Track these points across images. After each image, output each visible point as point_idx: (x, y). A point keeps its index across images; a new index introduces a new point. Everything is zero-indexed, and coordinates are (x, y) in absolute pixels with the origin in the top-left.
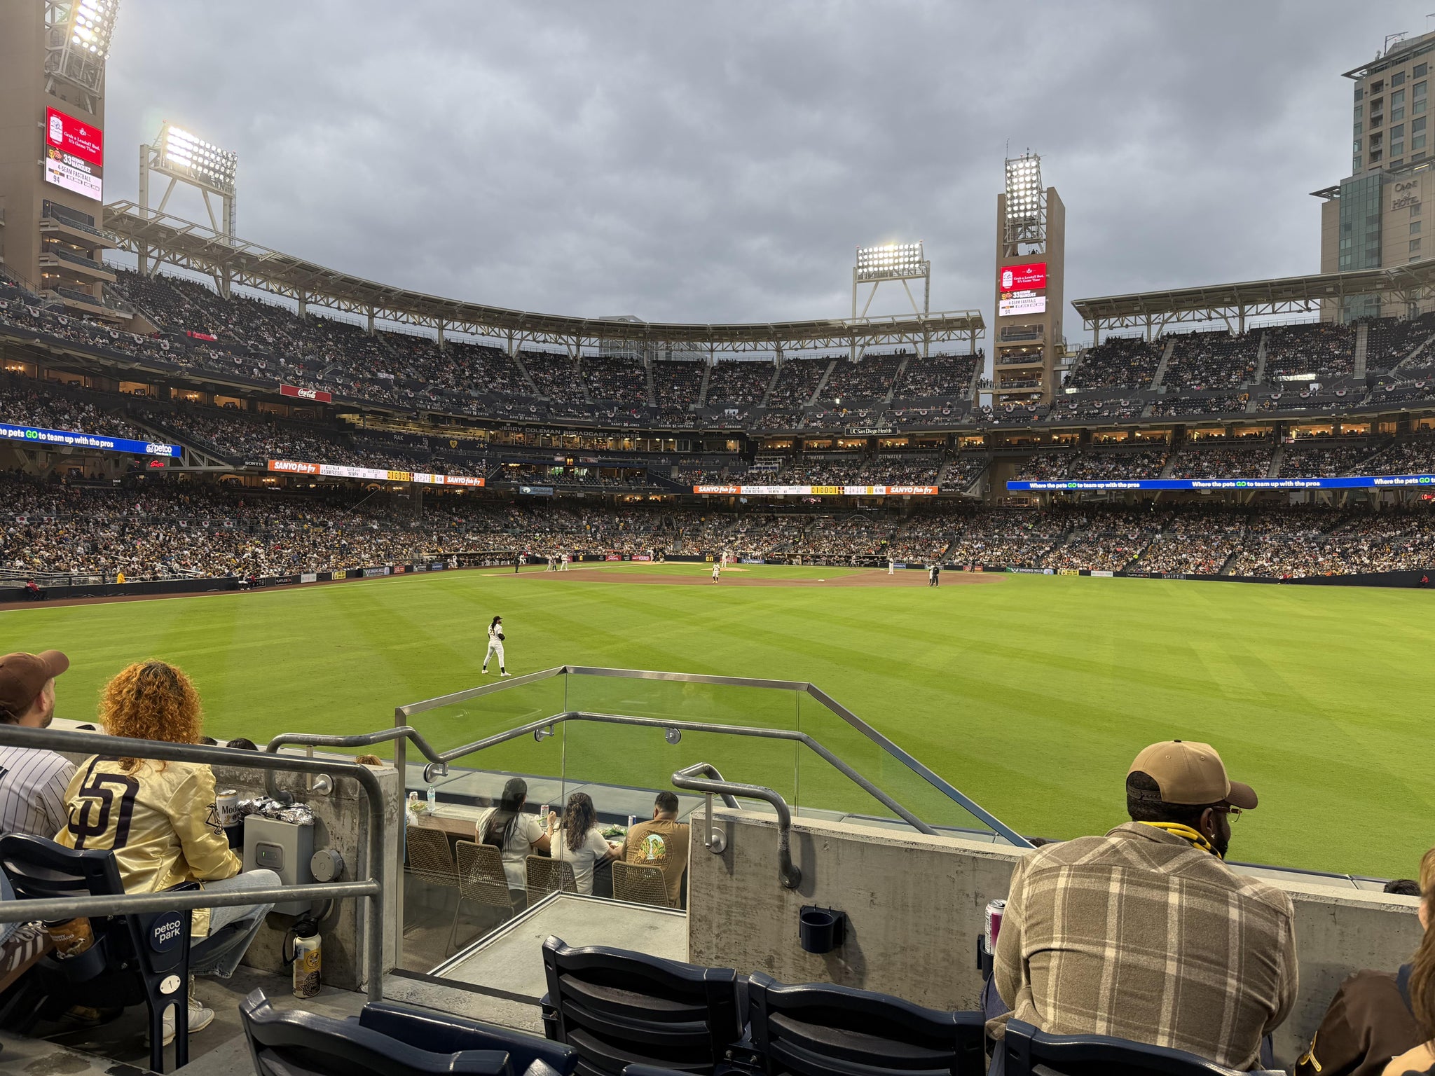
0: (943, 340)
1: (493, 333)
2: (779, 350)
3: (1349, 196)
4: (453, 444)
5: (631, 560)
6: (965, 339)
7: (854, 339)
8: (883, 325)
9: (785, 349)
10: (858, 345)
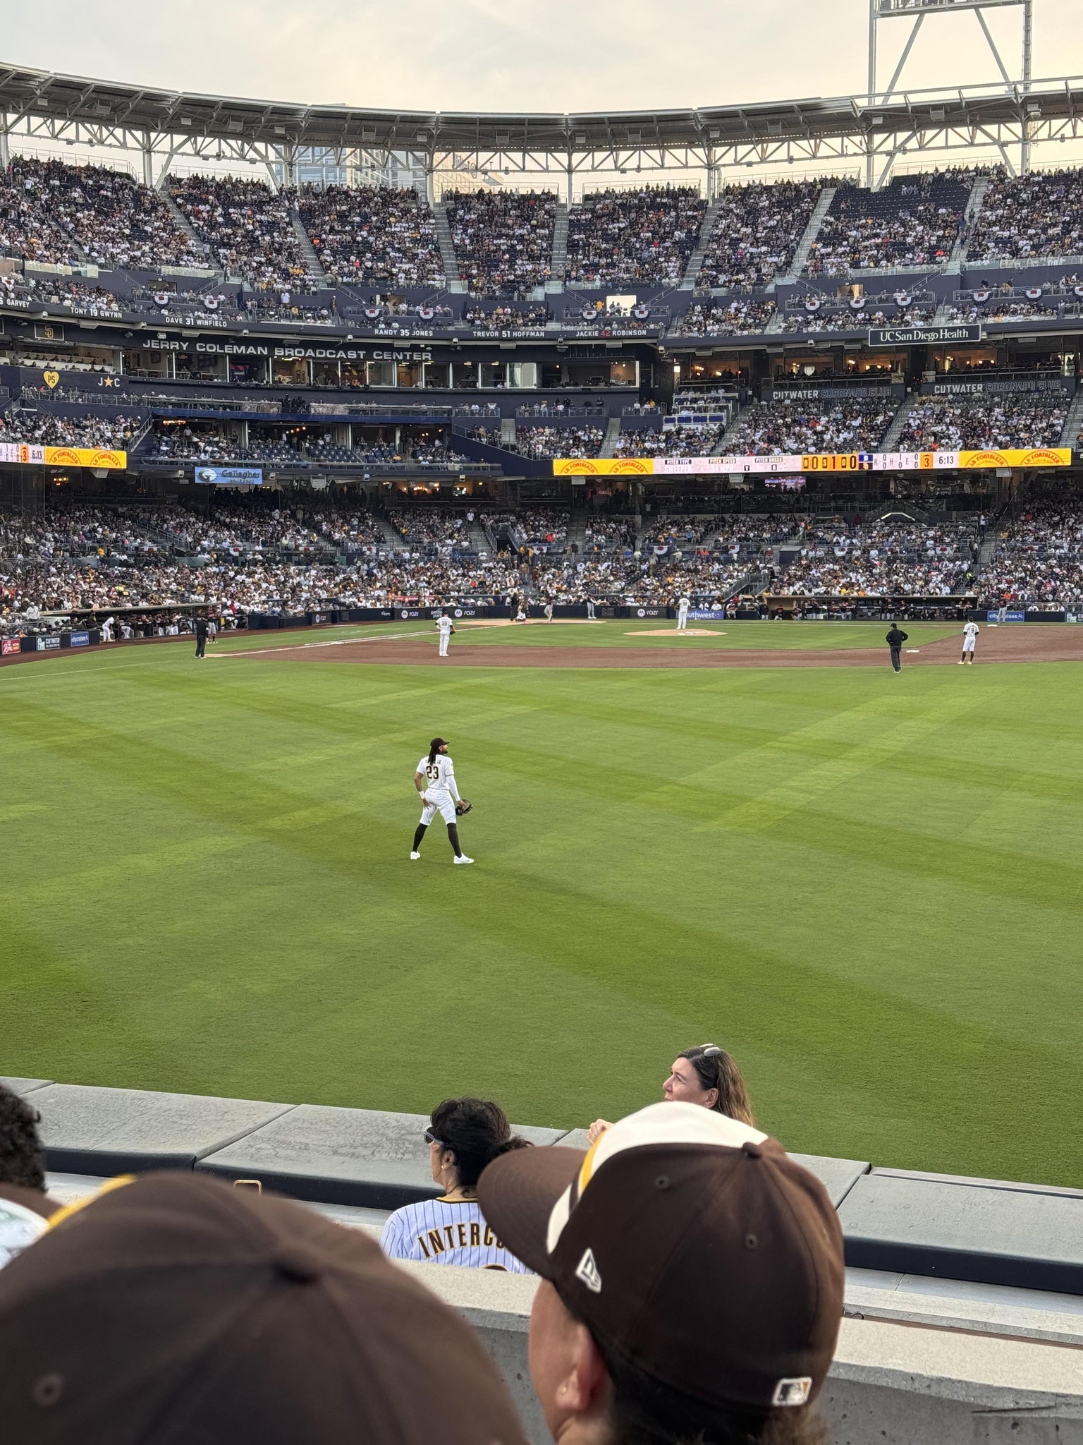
0: (1063, 139)
1: (111, 140)
2: (710, 167)
4: (52, 379)
7: (871, 140)
8: (936, 107)
9: (724, 165)
10: (881, 153)
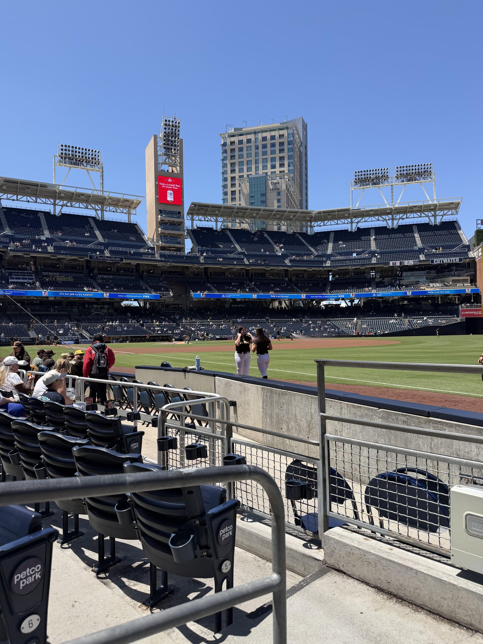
0: (114, 211)
3: (253, 183)
6: (126, 213)
7: (55, 201)
9: (3, 199)
10: (59, 205)
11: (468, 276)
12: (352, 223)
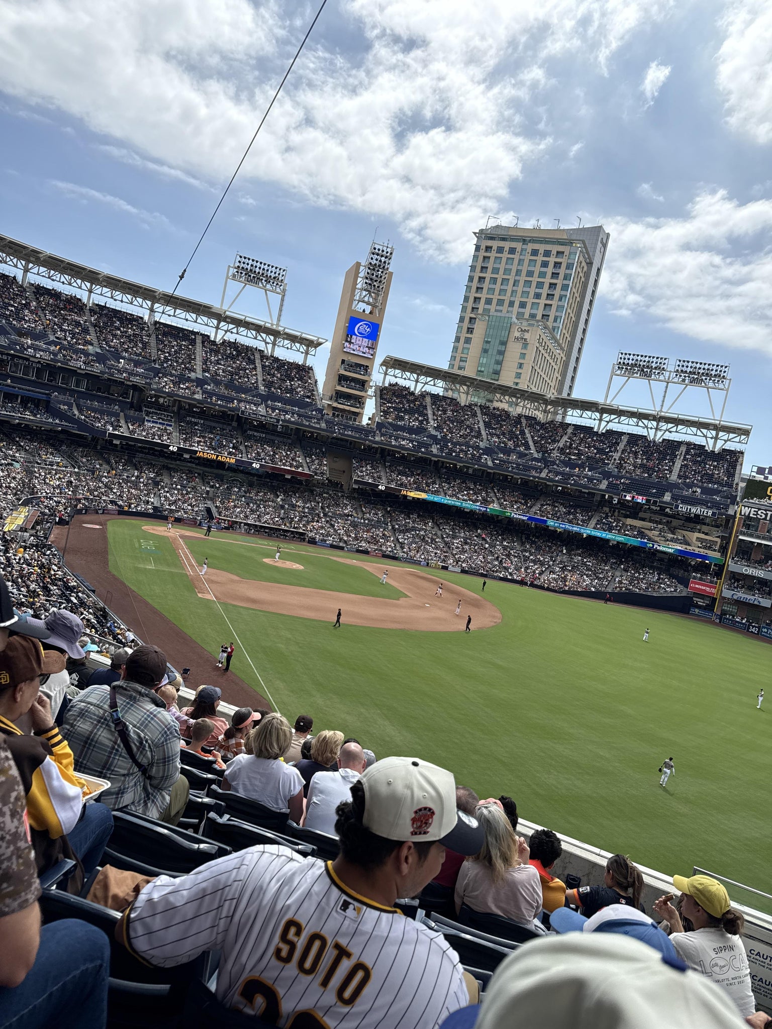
0: (288, 348)
2: (152, 310)
3: (493, 323)
5: (103, 513)
6: (302, 353)
7: (218, 324)
8: (253, 324)
9: (157, 312)
10: (222, 329)
11: (718, 537)
12: (601, 420)
